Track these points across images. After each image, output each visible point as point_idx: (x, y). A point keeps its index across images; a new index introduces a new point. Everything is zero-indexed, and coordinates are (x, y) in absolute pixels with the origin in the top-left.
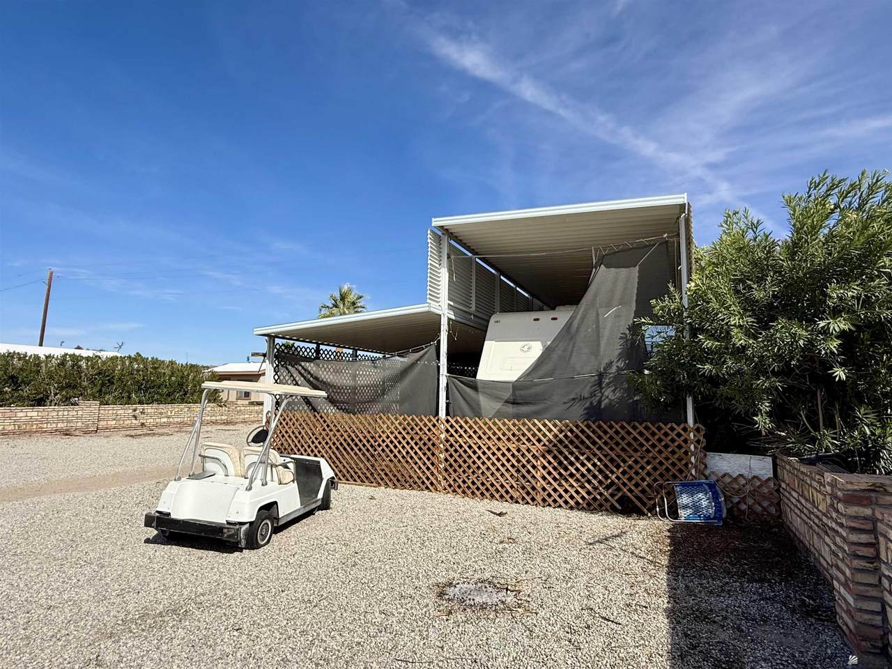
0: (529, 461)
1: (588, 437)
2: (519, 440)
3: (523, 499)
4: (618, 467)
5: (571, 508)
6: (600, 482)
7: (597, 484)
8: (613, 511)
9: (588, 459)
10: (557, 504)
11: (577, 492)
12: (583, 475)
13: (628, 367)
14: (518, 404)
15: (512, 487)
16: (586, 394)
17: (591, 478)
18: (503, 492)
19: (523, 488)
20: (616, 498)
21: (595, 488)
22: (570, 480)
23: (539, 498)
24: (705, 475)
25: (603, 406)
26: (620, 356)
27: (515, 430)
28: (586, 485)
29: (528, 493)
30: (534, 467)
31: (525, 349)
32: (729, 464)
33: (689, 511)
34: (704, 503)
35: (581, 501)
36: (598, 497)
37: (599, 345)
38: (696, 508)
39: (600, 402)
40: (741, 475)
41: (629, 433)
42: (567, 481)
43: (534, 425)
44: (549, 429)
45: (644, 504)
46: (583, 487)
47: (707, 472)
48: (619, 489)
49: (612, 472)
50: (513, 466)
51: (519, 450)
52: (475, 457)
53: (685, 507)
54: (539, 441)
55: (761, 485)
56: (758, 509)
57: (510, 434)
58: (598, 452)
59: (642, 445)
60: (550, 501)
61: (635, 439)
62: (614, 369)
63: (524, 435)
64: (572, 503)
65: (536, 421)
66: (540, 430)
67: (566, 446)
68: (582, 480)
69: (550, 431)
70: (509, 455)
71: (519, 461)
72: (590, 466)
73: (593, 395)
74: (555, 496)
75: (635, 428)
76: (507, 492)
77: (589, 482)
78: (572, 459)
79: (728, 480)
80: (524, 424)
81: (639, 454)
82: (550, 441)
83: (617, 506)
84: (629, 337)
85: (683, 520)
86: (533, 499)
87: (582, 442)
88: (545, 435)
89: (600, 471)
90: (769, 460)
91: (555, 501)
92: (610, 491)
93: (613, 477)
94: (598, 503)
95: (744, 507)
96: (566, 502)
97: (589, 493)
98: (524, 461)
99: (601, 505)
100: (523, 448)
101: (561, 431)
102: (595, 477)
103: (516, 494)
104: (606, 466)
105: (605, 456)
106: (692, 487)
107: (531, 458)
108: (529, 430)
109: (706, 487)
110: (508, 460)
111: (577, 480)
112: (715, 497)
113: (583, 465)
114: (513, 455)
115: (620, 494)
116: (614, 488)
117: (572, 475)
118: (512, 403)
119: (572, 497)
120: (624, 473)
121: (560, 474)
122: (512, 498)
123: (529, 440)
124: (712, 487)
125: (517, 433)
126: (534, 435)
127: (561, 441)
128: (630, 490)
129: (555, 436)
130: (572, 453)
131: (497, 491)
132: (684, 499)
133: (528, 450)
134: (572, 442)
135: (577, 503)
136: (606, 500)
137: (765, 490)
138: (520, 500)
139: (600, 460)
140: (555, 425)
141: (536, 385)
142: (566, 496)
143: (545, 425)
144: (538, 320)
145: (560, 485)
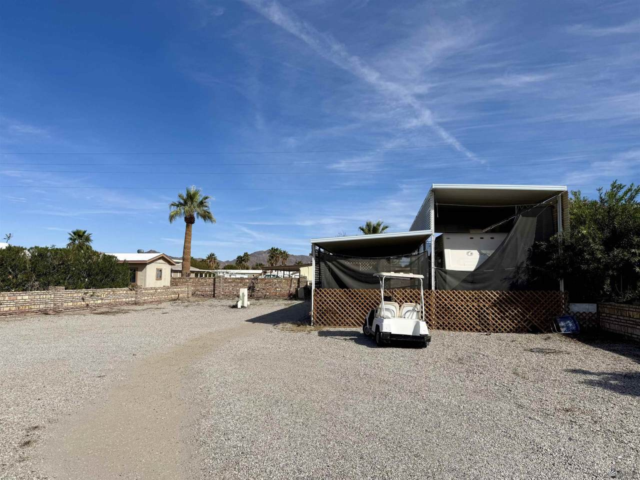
0: (485, 311)
1: (515, 298)
2: (479, 301)
3: (483, 330)
4: (529, 312)
5: (508, 332)
6: (521, 319)
7: (520, 320)
8: (528, 332)
9: (515, 309)
10: (501, 331)
11: (511, 325)
12: (513, 317)
13: (531, 264)
14: (475, 283)
15: (476, 324)
16: (511, 276)
17: (517, 317)
18: (472, 327)
19: (483, 324)
20: (529, 326)
21: (519, 322)
22: (507, 319)
23: (491, 329)
24: (568, 313)
25: (519, 283)
26: (528, 259)
27: (476, 296)
28: (515, 321)
29: (486, 327)
30: (487, 314)
31: (469, 254)
32: (578, 308)
33: (565, 329)
34: (571, 325)
35: (512, 329)
36: (521, 326)
37: (517, 254)
38: (568, 327)
39: (517, 281)
40: (584, 312)
41: (534, 296)
42: (505, 319)
43: (486, 293)
44: (494, 295)
45: (542, 328)
46: (513, 322)
47: (569, 312)
48: (530, 322)
49: (527, 314)
50: (476, 314)
51: (479, 306)
52: (454, 311)
53: (563, 327)
54: (490, 301)
55: (592, 316)
56: (591, 326)
57: (473, 298)
58: (520, 305)
59: (540, 301)
60: (497, 329)
61: (537, 298)
62: (525, 265)
63: (481, 298)
64: (508, 330)
65: (487, 291)
66: (489, 296)
67: (504, 303)
68: (513, 319)
69: (495, 296)
70: (473, 308)
71: (479, 311)
72: (516, 312)
73: (514, 277)
74: (500, 327)
75: (537, 293)
76: (474, 327)
77: (516, 319)
78: (507, 309)
79: (578, 315)
80: (481, 293)
81: (539, 305)
82: (495, 301)
83: (530, 329)
84: (532, 250)
85: (563, 332)
86: (489, 330)
87: (512, 301)
88: (492, 298)
89: (521, 314)
90: (595, 305)
91: (500, 330)
92: (526, 323)
93: (528, 316)
94: (520, 329)
95: (585, 326)
96: (505, 330)
97: (516, 325)
98: (482, 311)
99: (522, 330)
100: (481, 305)
101: (500, 296)
102: (519, 317)
103: (479, 328)
104: (524, 311)
105: (523, 307)
106: (564, 319)
107: (485, 310)
108: (484, 296)
109: (571, 318)
110: (473, 311)
111: (510, 319)
112: (575, 322)
113: (513, 312)
114: (476, 309)
115: (531, 324)
116: (528, 321)
117: (507, 317)
118: (471, 283)
119: (508, 327)
120: (532, 314)
121: (501, 316)
122: (477, 330)
123: (484, 301)
124: (572, 318)
125: (477, 297)
126: (487, 298)
127: (500, 301)
128: (536, 322)
129: (498, 298)
130: (507, 306)
131: (468, 327)
132: (562, 324)
133: (484, 306)
134: (506, 301)
135: (511, 330)
136: (525, 327)
137: (593, 318)
138: (481, 330)
139: (521, 309)
140: (497, 293)
141: (486, 273)
142: (505, 327)
143: (492, 293)
144: (482, 238)
145: (502, 322)
